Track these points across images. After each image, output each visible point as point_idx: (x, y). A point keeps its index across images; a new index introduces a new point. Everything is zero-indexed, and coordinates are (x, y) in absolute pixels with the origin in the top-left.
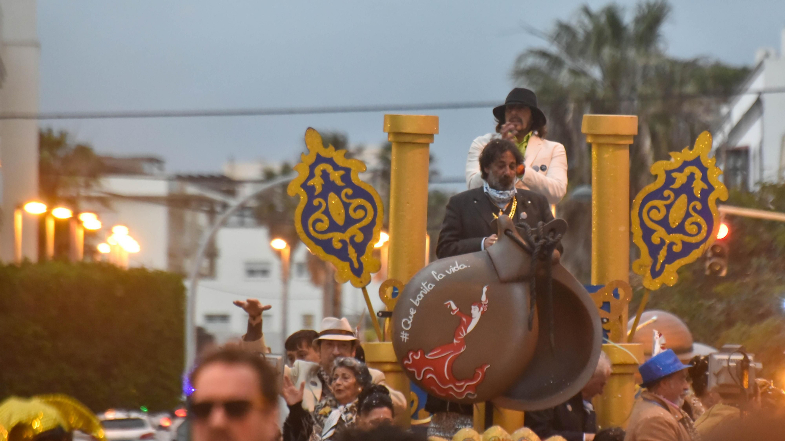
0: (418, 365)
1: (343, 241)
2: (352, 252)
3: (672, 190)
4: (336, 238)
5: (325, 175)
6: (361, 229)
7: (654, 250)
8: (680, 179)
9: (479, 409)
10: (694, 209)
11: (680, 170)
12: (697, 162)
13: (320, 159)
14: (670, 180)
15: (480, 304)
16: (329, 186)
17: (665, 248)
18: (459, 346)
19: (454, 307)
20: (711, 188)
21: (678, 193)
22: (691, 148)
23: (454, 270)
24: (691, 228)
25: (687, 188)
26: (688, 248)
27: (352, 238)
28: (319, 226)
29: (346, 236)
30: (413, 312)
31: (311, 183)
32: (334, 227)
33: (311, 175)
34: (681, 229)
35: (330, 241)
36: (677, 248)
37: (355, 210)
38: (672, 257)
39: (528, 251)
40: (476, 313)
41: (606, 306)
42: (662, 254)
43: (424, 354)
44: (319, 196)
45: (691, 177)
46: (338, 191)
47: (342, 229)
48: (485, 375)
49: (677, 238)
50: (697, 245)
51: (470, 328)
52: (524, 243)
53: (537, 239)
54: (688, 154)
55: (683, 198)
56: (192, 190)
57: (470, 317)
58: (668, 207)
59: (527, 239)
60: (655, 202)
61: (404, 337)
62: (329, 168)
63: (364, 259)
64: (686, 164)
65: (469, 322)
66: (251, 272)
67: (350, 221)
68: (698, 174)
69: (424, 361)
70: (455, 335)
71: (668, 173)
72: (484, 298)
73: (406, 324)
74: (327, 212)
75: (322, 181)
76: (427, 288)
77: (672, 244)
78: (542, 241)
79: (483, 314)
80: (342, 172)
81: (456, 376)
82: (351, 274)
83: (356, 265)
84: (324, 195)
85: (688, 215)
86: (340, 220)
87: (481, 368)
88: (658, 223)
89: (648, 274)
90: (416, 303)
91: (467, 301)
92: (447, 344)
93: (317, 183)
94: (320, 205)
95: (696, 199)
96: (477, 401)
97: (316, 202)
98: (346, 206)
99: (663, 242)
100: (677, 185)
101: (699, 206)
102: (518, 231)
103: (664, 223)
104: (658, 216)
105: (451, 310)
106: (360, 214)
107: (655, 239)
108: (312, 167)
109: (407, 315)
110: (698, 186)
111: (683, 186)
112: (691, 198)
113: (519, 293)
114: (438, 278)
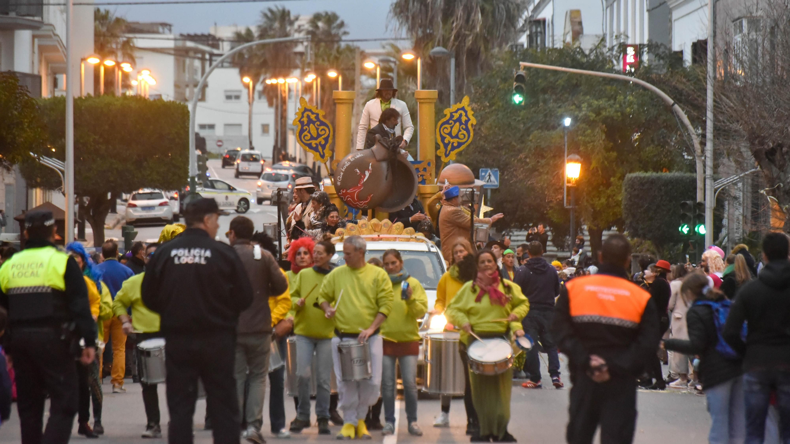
0: (345, 195)
1: (316, 144)
2: (320, 148)
3: (453, 120)
4: (314, 142)
5: (308, 117)
6: (324, 139)
7: (446, 146)
8: (456, 116)
9: (370, 212)
10: (462, 128)
11: (456, 112)
12: (463, 109)
13: (306, 110)
14: (452, 116)
15: (369, 170)
16: (310, 121)
17: (450, 144)
18: (360, 187)
19: (358, 171)
20: (469, 120)
21: (455, 122)
22: (460, 103)
23: (358, 157)
24: (461, 136)
25: (459, 120)
26: (460, 145)
27: (320, 142)
28: (306, 138)
29: (317, 142)
30: (342, 174)
31: (302, 120)
32: (312, 138)
33: (303, 117)
34: (457, 136)
35: (311, 144)
36: (455, 145)
37: (321, 131)
38: (453, 148)
39: (387, 149)
40: (367, 174)
41: (425, 169)
42: (449, 147)
43: (346, 191)
44: (306, 125)
45: (461, 115)
46: (314, 123)
47: (316, 139)
48: (371, 198)
49: (456, 140)
50: (463, 143)
51: (365, 180)
52: (385, 145)
53: (391, 144)
54: (459, 106)
55: (458, 124)
56: (190, 44)
57: (365, 176)
58: (452, 128)
59: (387, 144)
60: (446, 126)
61: (339, 184)
62: (310, 113)
63: (324, 151)
64: (458, 109)
65: (364, 178)
66: (229, 97)
67: (319, 136)
68: (464, 114)
69: (346, 194)
70: (359, 182)
71: (451, 113)
72: (370, 168)
73: (339, 179)
74: (309, 132)
75: (307, 119)
76: (348, 164)
77: (453, 143)
78: (393, 145)
79: (370, 174)
80: (315, 115)
81: (359, 199)
82: (320, 158)
83: (322, 153)
84: (308, 125)
85: (460, 131)
86: (315, 135)
87: (370, 195)
88: (448, 134)
89: (444, 156)
90: (343, 170)
91: (364, 168)
92: (355, 186)
93: (305, 120)
94: (306, 129)
95: (463, 124)
96: (369, 209)
97: (305, 128)
98: (317, 129)
99: (449, 142)
100: (455, 118)
101: (464, 127)
102: (384, 141)
103: (450, 134)
104: (447, 131)
105: (357, 172)
106: (323, 132)
107: (446, 141)
108: (303, 113)
109: (340, 175)
110: (464, 119)
111: (457, 119)
112: (461, 124)
113: (384, 165)
114: (352, 160)
